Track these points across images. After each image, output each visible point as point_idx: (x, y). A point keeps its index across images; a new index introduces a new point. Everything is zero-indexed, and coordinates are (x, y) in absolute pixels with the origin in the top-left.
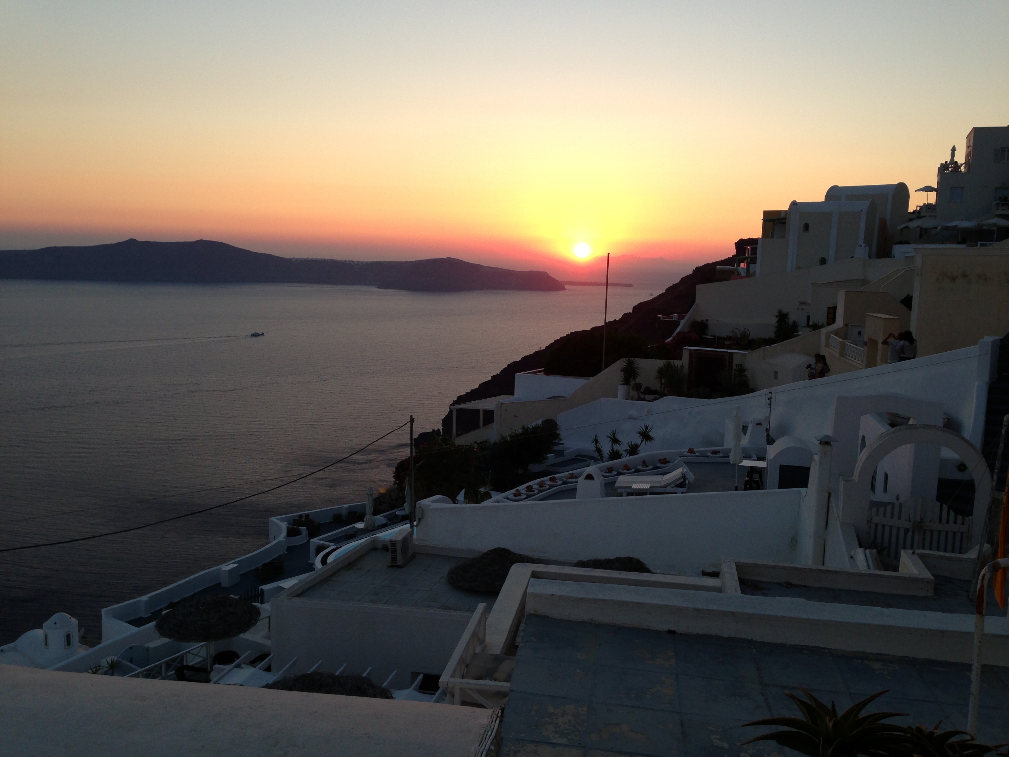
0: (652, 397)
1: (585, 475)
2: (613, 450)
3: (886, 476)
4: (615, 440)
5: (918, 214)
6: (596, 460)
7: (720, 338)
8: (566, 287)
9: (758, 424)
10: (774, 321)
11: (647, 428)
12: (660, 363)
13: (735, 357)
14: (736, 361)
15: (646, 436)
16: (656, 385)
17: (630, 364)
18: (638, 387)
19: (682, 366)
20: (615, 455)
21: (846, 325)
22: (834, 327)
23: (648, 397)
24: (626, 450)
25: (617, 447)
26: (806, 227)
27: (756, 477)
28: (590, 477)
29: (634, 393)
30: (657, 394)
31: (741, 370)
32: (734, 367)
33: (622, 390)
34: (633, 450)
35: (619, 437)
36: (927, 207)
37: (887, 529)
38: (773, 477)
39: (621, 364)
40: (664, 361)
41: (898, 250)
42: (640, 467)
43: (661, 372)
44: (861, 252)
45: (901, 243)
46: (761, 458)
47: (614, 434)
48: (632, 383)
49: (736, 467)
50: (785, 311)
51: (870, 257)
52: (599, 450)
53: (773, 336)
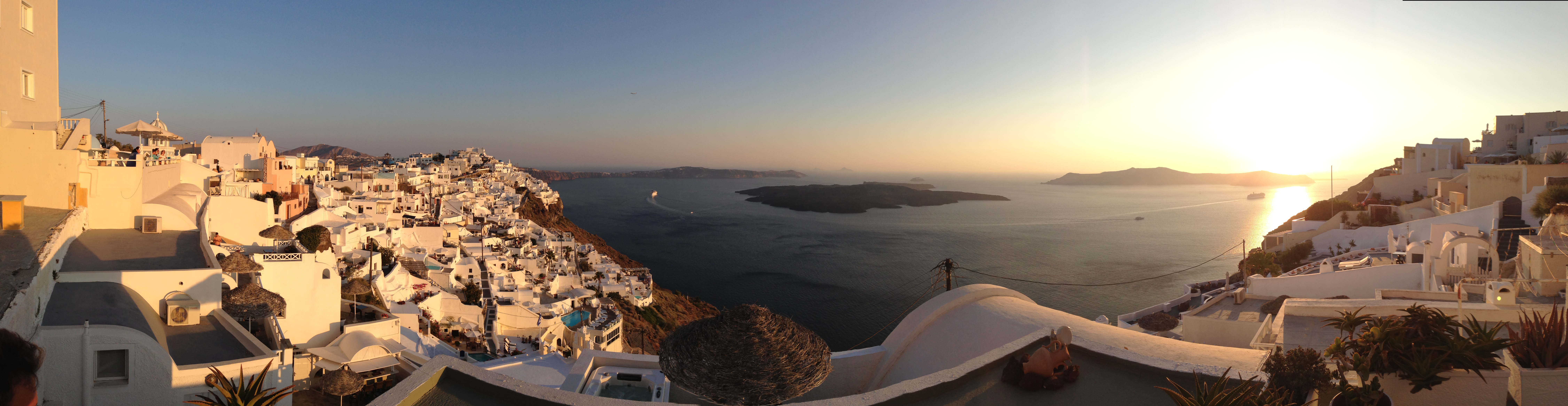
0: (1355, 227)
1: (1323, 263)
2: (1338, 251)
3: (1458, 257)
4: (1339, 247)
5: (1474, 152)
6: (1331, 257)
7: (1386, 201)
8: (1315, 181)
9: (1402, 237)
10: (1412, 194)
11: (1353, 241)
12: (1358, 213)
13: (1392, 208)
14: (1393, 210)
15: (1353, 244)
16: (1357, 222)
17: (1345, 214)
18: (1348, 223)
19: (1368, 213)
20: (1339, 253)
21: (1442, 196)
22: (1437, 197)
23: (1353, 227)
24: (1344, 251)
25: (1340, 250)
26: (1424, 155)
27: (1402, 259)
28: (1325, 263)
29: (1347, 226)
30: (1356, 226)
31: (1395, 214)
32: (1392, 213)
33: (1342, 225)
34: (1348, 251)
35: (1340, 246)
36: (1478, 149)
37: (1456, 277)
38: (1409, 259)
39: (1340, 214)
40: (1360, 211)
41: (1466, 166)
42: (1349, 258)
43: (1359, 217)
44: (1449, 166)
45: (1467, 163)
46: (1404, 251)
47: (1339, 245)
48: (1346, 222)
49: (1392, 255)
50: (1417, 190)
51: (1454, 168)
52: (1332, 252)
53: (1412, 200)
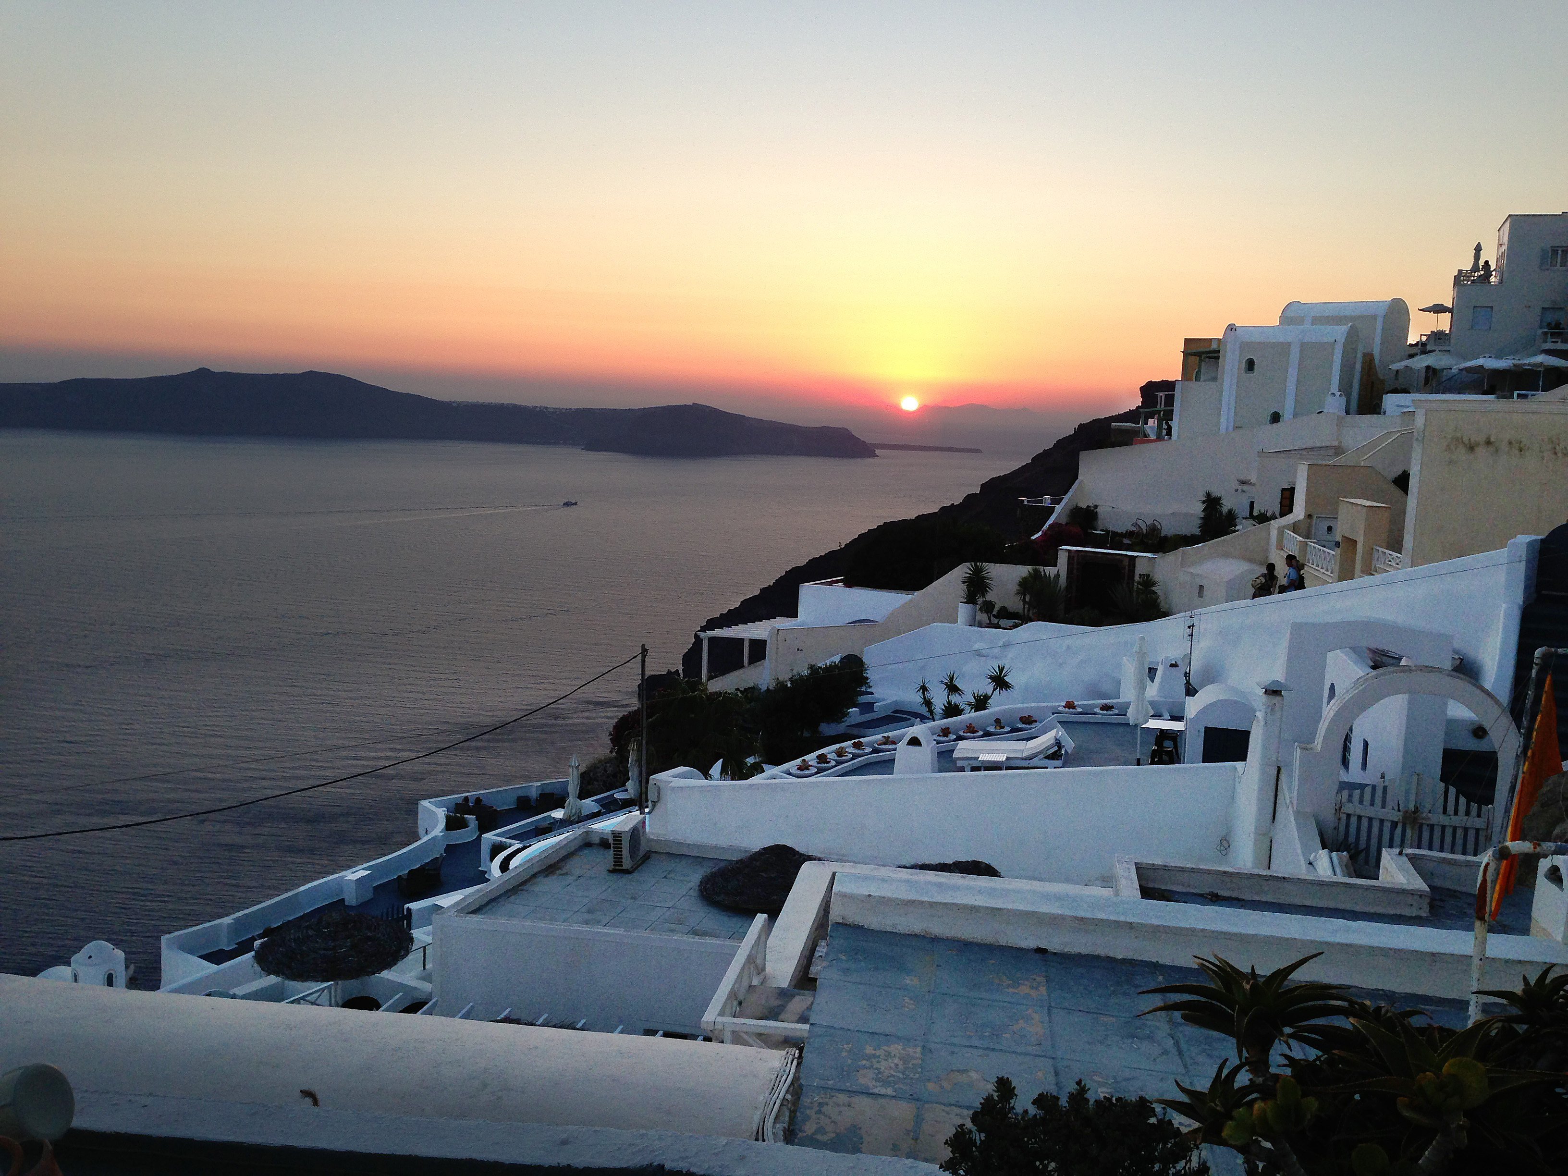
0: (1010, 622)
1: (905, 741)
2: (949, 703)
3: (1366, 744)
4: (953, 688)
5: (1422, 348)
6: (923, 718)
7: (1115, 534)
8: (877, 451)
9: (1172, 666)
10: (1198, 508)
11: (1001, 669)
12: (1023, 571)
13: (1138, 562)
14: (1141, 569)
15: (1000, 682)
16: (1015, 604)
17: (977, 571)
18: (988, 607)
19: (1057, 576)
20: (952, 710)
21: (1310, 516)
22: (1290, 519)
23: (1003, 622)
24: (969, 704)
25: (955, 699)
26: (1250, 365)
27: (1168, 745)
28: (913, 744)
29: (983, 617)
30: (1019, 619)
31: (1148, 582)
32: (1137, 578)
33: (964, 610)
34: (981, 703)
35: (958, 683)
36: (1437, 337)
38: (1194, 745)
39: (962, 571)
40: (1030, 568)
41: (1390, 401)
42: (991, 729)
43: (1025, 585)
44: (1334, 404)
45: (1395, 391)
46: (1176, 717)
47: (951, 679)
48: (980, 600)
49: (1139, 728)
50: (1216, 493)
51: (1348, 412)
52: (928, 703)
53: (1197, 531)
